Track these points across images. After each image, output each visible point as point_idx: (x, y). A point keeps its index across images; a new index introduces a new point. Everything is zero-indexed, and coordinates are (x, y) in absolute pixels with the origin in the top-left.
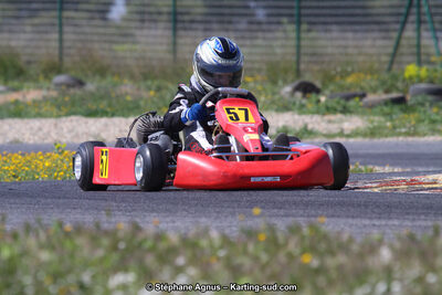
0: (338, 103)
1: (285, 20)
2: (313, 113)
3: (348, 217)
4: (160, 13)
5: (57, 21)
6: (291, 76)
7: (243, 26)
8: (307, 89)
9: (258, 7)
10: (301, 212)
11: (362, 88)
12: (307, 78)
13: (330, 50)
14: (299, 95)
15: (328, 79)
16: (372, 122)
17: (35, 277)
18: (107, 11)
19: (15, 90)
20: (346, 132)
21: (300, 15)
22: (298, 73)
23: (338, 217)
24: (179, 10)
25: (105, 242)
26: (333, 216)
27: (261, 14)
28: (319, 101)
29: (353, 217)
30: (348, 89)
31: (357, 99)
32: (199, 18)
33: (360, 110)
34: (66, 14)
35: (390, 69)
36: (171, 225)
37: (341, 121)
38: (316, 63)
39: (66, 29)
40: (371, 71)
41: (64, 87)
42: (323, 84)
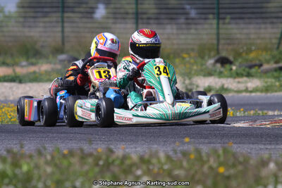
0: (244, 70)
1: (211, 16)
2: (228, 77)
3: (250, 143)
4: (127, 13)
5: (60, 20)
6: (212, 53)
7: (182, 21)
8: (224, 61)
9: (191, 8)
10: (219, 141)
11: (260, 60)
12: (224, 54)
13: (238, 36)
14: (219, 65)
15: (238, 55)
16: (266, 82)
17: (45, 183)
18: (93, 13)
19: (33, 64)
20: (250, 89)
21: (219, 14)
22: (218, 51)
23: (244, 143)
24: (140, 11)
25: (90, 160)
26: (240, 143)
27: (193, 13)
28: (231, 69)
29: (253, 144)
30: (251, 61)
31: (257, 68)
32: (153, 16)
33: (259, 75)
34: (66, 15)
35: (278, 48)
36: (134, 149)
37: (246, 82)
38: (229, 44)
39: (66, 25)
40: (266, 49)
41: (66, 62)
42: (234, 58)
